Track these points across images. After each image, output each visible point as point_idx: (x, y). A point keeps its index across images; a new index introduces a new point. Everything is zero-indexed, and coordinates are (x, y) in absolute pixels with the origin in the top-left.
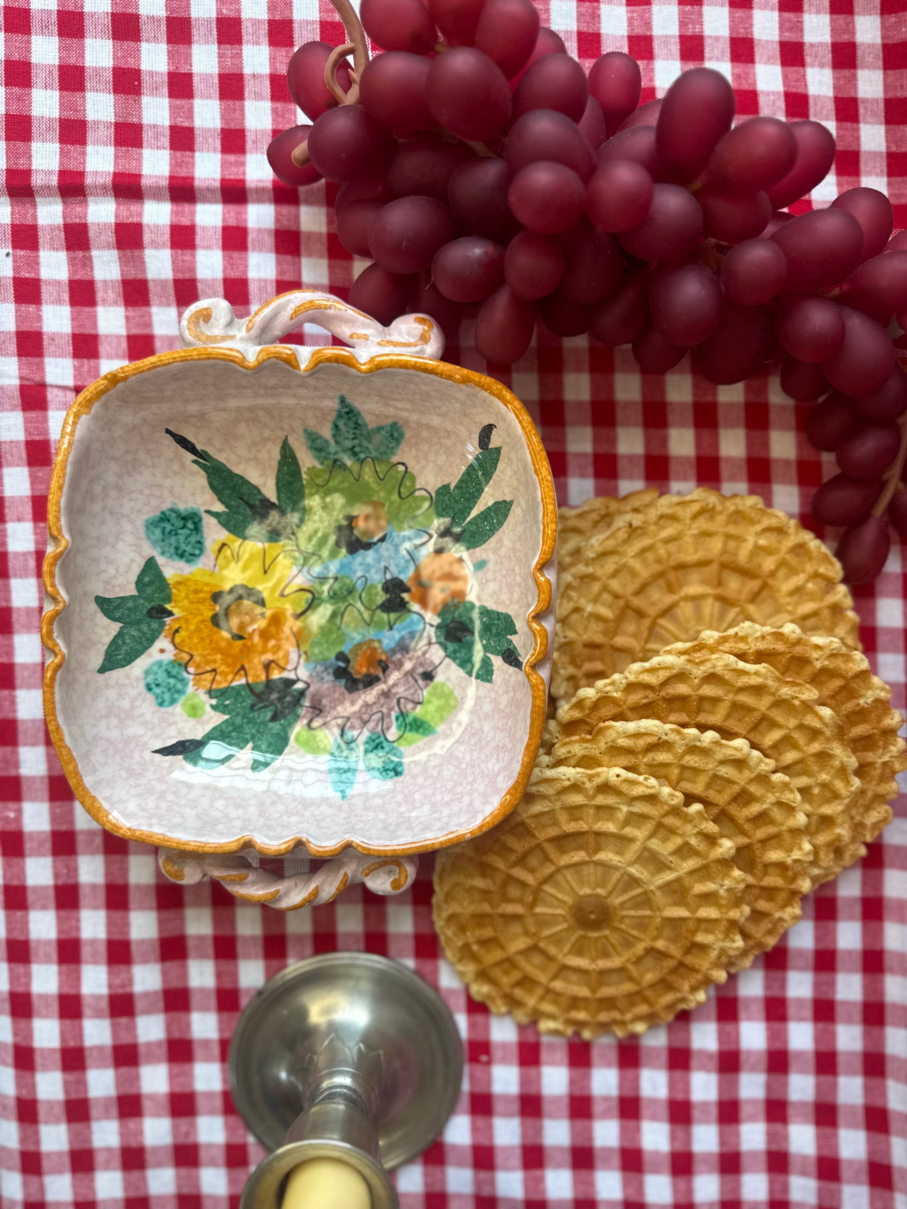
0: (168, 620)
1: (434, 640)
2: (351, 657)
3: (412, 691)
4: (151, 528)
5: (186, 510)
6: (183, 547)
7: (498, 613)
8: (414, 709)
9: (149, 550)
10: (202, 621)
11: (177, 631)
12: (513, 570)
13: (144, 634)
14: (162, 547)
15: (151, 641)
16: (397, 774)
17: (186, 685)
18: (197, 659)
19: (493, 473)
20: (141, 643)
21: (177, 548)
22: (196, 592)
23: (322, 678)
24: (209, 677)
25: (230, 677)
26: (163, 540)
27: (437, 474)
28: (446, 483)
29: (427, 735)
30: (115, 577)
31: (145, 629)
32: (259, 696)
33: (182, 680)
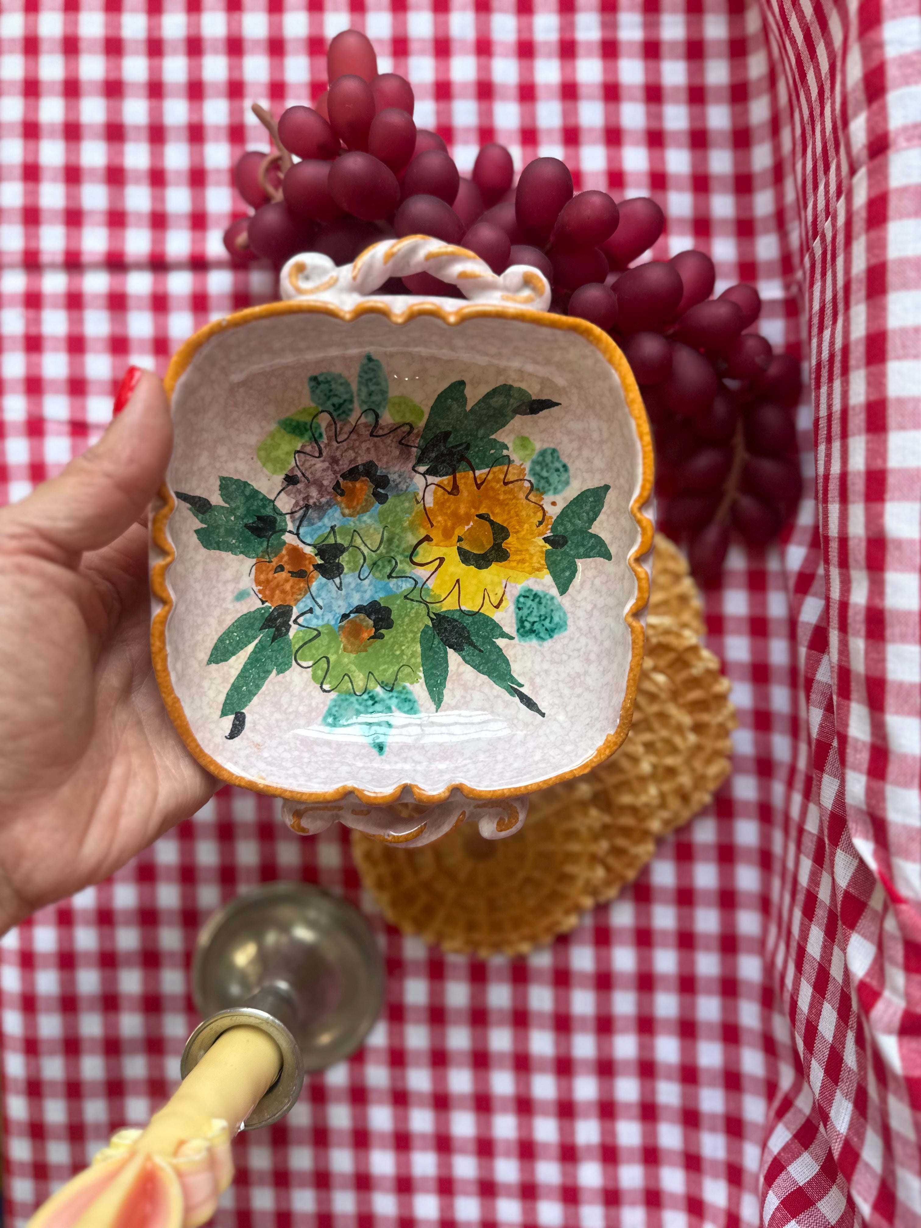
0: (549, 534)
1: (288, 517)
2: (373, 499)
3: (307, 465)
4: (561, 622)
5: (531, 639)
6: (534, 604)
7: (219, 549)
8: (303, 446)
9: (565, 601)
10: (517, 532)
11: (541, 523)
12: (204, 595)
13: (570, 521)
14: (553, 604)
15: (563, 514)
16: (314, 379)
17: (532, 469)
18: (522, 495)
19: (231, 690)
20: (573, 512)
21: (540, 603)
22: (523, 561)
23: (400, 476)
24: (510, 477)
25: (490, 477)
26: (552, 611)
27: (290, 683)
28: (281, 675)
29: (287, 419)
30: (595, 577)
31: (569, 525)
32: (463, 458)
33: (535, 474)
